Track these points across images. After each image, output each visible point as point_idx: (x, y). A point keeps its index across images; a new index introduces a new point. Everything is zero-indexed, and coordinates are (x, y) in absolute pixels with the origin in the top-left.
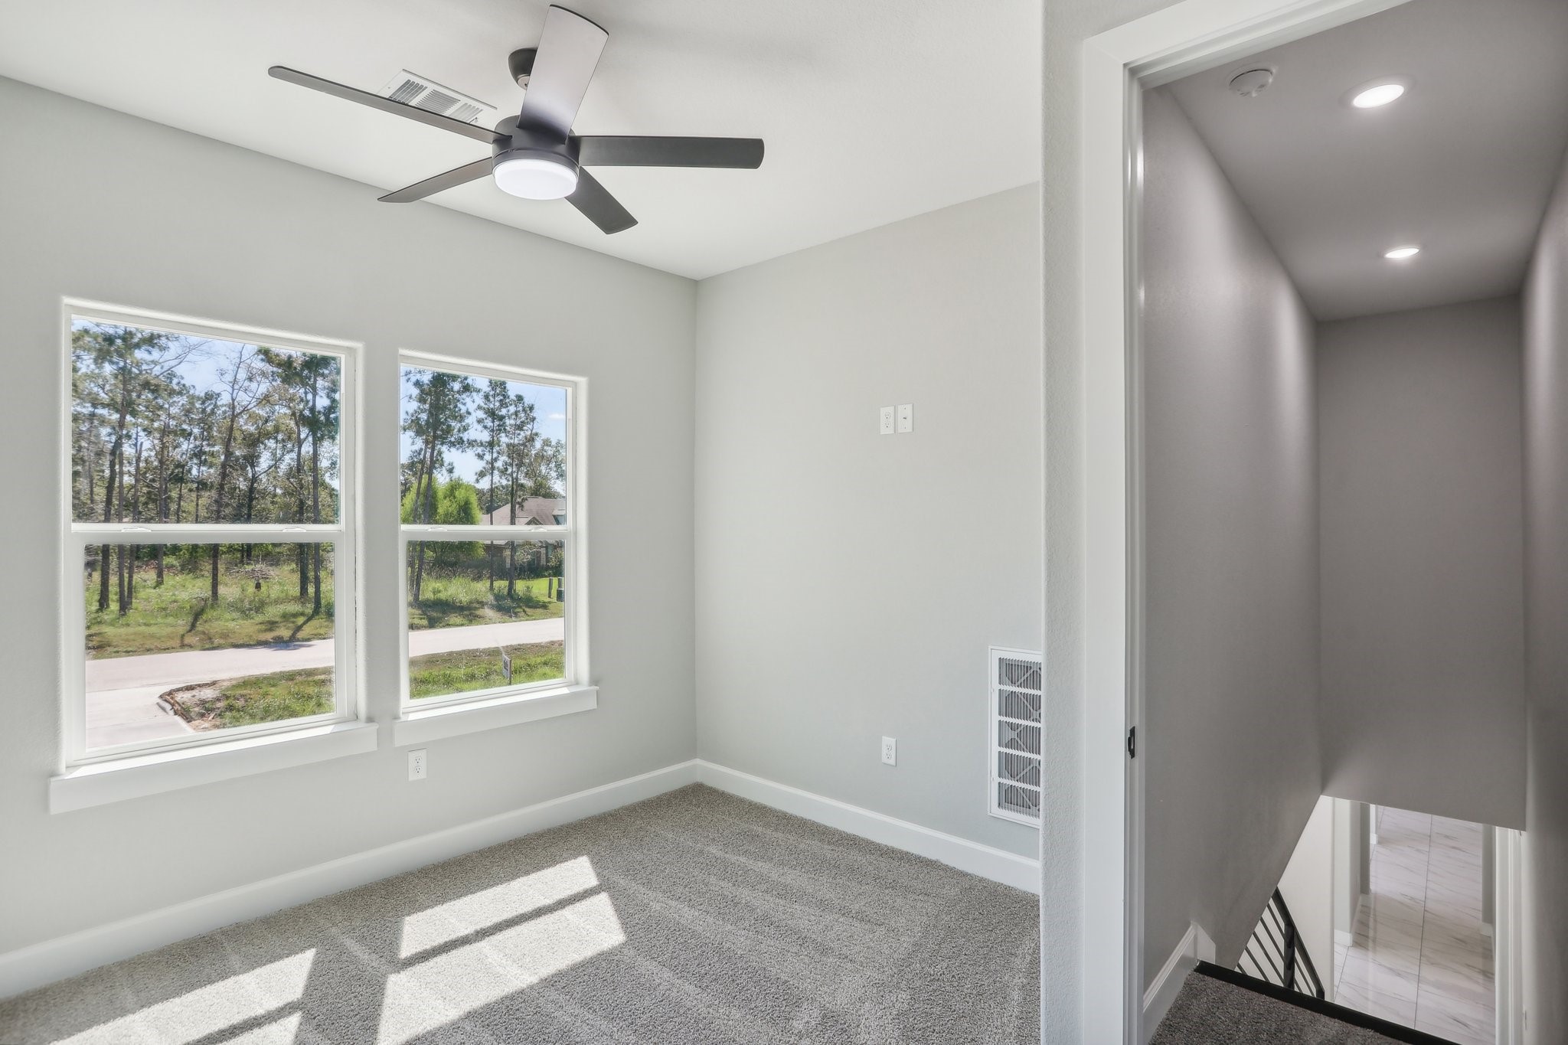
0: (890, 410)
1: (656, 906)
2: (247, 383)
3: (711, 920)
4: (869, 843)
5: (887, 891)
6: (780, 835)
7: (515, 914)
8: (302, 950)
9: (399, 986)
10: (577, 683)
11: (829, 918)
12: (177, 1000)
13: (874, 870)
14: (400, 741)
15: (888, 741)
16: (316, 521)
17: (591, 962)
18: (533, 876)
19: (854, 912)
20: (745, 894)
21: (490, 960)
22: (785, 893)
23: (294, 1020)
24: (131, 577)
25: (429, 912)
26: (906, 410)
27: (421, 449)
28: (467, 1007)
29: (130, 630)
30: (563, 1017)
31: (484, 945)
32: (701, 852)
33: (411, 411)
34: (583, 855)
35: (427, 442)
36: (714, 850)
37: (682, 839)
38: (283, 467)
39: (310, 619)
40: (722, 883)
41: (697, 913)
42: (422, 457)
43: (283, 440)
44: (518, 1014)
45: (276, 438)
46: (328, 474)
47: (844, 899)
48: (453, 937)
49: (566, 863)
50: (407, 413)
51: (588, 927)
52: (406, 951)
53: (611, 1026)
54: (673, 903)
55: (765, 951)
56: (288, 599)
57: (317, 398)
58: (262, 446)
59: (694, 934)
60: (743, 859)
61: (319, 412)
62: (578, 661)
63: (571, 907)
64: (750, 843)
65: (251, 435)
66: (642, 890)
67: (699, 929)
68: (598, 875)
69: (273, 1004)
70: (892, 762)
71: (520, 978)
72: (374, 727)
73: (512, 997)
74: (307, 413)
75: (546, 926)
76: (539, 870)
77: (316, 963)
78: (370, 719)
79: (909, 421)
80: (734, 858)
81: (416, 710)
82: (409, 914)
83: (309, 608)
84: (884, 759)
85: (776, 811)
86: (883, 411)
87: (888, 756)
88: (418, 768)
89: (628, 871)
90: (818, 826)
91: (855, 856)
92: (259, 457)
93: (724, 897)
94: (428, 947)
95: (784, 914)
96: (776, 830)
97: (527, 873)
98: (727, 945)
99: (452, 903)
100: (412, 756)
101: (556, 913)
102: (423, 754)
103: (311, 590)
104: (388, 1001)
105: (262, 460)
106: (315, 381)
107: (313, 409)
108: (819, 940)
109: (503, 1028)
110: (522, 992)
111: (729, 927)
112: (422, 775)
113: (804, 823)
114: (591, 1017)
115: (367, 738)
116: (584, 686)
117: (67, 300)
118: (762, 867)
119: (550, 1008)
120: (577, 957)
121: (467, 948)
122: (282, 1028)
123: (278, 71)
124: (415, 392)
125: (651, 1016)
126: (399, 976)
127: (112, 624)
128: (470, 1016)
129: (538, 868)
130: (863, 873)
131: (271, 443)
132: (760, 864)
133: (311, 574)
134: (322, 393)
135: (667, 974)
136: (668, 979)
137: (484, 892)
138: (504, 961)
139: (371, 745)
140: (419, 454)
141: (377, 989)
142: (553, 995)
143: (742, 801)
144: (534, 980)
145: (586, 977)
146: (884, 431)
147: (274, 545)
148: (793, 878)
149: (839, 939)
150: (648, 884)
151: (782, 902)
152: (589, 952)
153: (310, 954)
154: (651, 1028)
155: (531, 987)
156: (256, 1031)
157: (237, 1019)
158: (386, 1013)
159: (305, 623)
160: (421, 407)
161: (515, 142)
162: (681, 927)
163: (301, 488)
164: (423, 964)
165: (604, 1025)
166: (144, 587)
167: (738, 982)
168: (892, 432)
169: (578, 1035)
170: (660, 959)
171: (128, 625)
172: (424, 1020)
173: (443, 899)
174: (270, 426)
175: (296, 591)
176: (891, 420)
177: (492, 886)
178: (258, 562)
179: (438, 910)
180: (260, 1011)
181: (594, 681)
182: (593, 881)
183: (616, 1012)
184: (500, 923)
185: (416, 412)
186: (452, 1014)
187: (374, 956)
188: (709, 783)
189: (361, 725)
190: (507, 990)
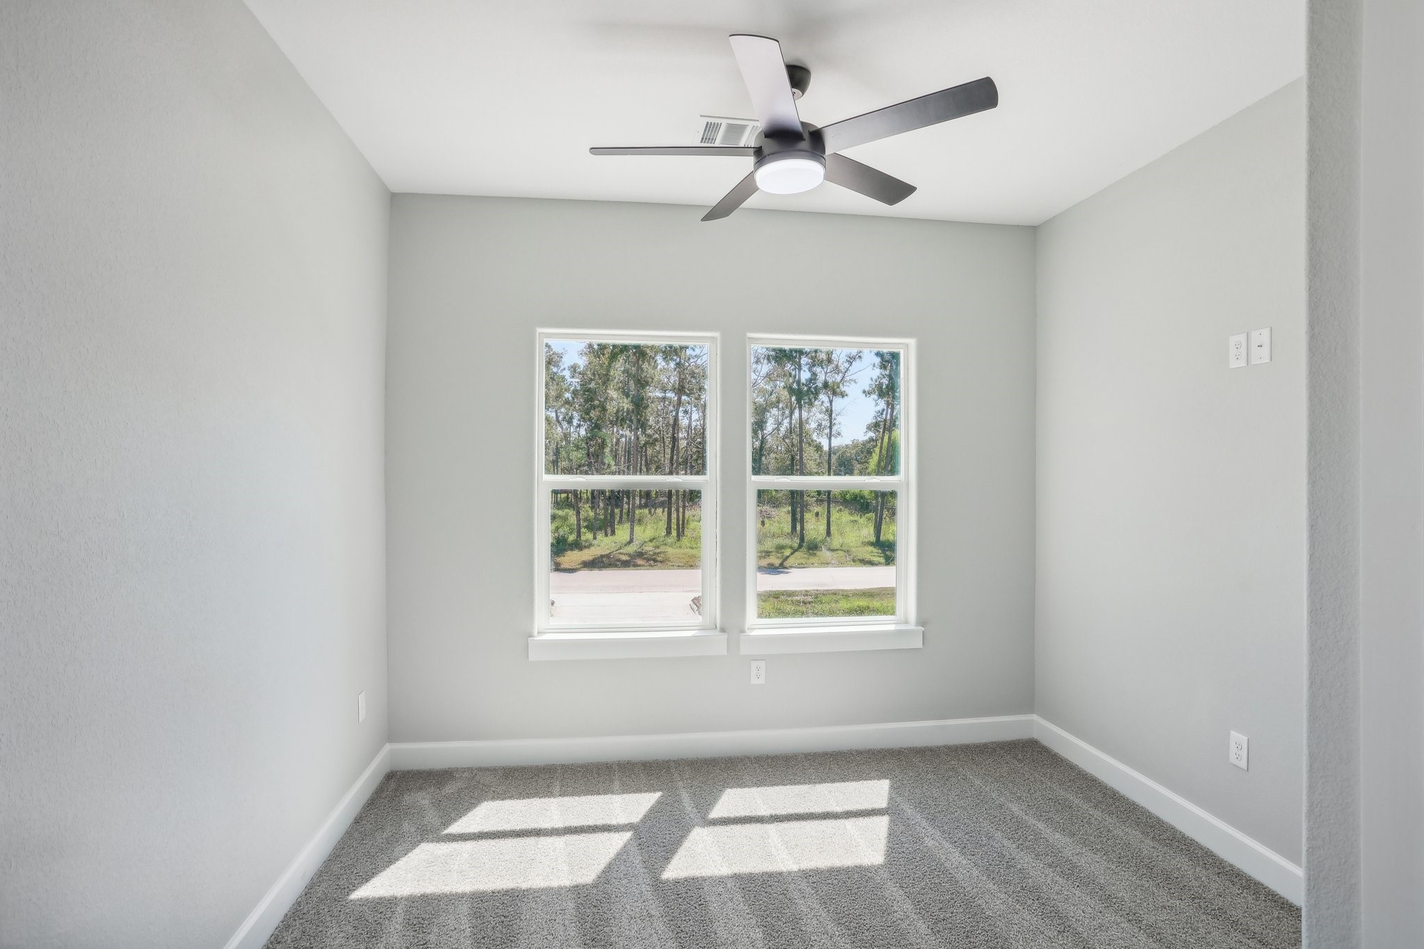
0: (1242, 338)
1: (929, 843)
2: (754, 366)
3: (975, 872)
4: (1209, 854)
5: (1204, 917)
6: (1097, 814)
7: (807, 811)
8: (655, 791)
9: (699, 838)
10: (907, 622)
11: (1110, 917)
12: (577, 798)
13: (1199, 887)
14: (745, 650)
15: (1238, 738)
16: (802, 474)
17: (847, 871)
18: (837, 785)
19: (1144, 922)
20: (1025, 860)
21: (770, 840)
22: (1070, 872)
23: (628, 835)
24: (684, 513)
25: (746, 790)
26: (1262, 336)
27: (883, 410)
28: (737, 869)
29: (682, 551)
30: (802, 906)
31: (772, 828)
32: (1001, 806)
33: (875, 377)
34: (887, 779)
35: (888, 404)
36: (1015, 808)
37: (987, 789)
38: (783, 429)
39: (795, 551)
40: (1006, 842)
41: (964, 862)
42: (884, 416)
43: (783, 408)
44: (769, 890)
45: (777, 407)
46: (816, 434)
47: (1140, 905)
48: (753, 814)
49: (869, 782)
50: (872, 379)
51: (860, 840)
52: (715, 813)
53: (835, 929)
54: (947, 845)
55: (1017, 922)
56: (782, 535)
57: (802, 371)
58: (769, 414)
59: (952, 880)
60: (1041, 825)
61: (803, 384)
62: (907, 604)
63: (854, 820)
64: (1058, 811)
65: (761, 405)
66: (924, 823)
67: (959, 877)
68: (891, 799)
69: (622, 820)
70: (1243, 764)
71: (786, 862)
72: (725, 636)
73: (770, 875)
74: (795, 386)
75: (826, 829)
76: (843, 781)
77: (659, 802)
78: (723, 630)
79: (1266, 349)
80: (1031, 821)
81: (759, 626)
82: (731, 788)
83: (796, 544)
84: (1233, 759)
85: (1106, 787)
86: (1233, 340)
87: (1238, 756)
88: (758, 676)
89: (920, 803)
90: (1150, 816)
91: (1180, 863)
92: (766, 422)
93: (1002, 856)
94: (732, 816)
95: (1058, 893)
96: (1096, 807)
97: (833, 781)
98: (979, 902)
99: (766, 788)
100: (754, 665)
101: (839, 821)
102: (762, 664)
103: (798, 528)
104: (687, 844)
105: (768, 424)
106: (800, 359)
107: (799, 382)
108: (1085, 935)
109: (753, 895)
110: (781, 874)
111: (991, 885)
112: (762, 681)
113: (1134, 808)
114: (824, 915)
115: (719, 645)
116: (912, 626)
117: (539, 330)
118: (1058, 838)
119: (796, 895)
120: (837, 862)
121: (759, 825)
122: (620, 838)
123: (595, 150)
124: (878, 360)
125: (873, 936)
126: (703, 829)
127: (671, 546)
128: (736, 877)
129: (844, 779)
130: (1181, 885)
131: (774, 411)
132: (1057, 836)
133: (798, 517)
134: (805, 368)
135: (908, 906)
136: (905, 910)
137: (793, 787)
138: (780, 845)
139: (723, 651)
140: (882, 414)
141: (685, 831)
142: (803, 885)
143: (1072, 767)
144: (795, 868)
145: (835, 882)
146: (1234, 364)
147: (776, 491)
148: (1091, 863)
149: (1109, 945)
150: (932, 820)
151: (1061, 881)
152: (848, 861)
153: (658, 795)
154: (867, 945)
155: (790, 873)
156: (606, 834)
157: (600, 822)
158: (682, 852)
159: (792, 554)
160: (884, 373)
161: (766, 151)
162: (942, 869)
163: (792, 447)
164: (722, 827)
165: (831, 927)
166: (693, 521)
167: (972, 940)
168: (1245, 365)
169: (806, 925)
170: (907, 890)
171: (680, 547)
172: (703, 867)
173: (759, 783)
174: (773, 398)
175: (787, 528)
176: (1243, 350)
177: (801, 784)
178: (764, 505)
179: (754, 790)
180: (614, 822)
181: (922, 622)
182: (883, 804)
183: (844, 920)
184: (792, 815)
185: (879, 378)
186: (725, 871)
187: (695, 810)
188: (1046, 741)
189: (717, 632)
190: (770, 868)
